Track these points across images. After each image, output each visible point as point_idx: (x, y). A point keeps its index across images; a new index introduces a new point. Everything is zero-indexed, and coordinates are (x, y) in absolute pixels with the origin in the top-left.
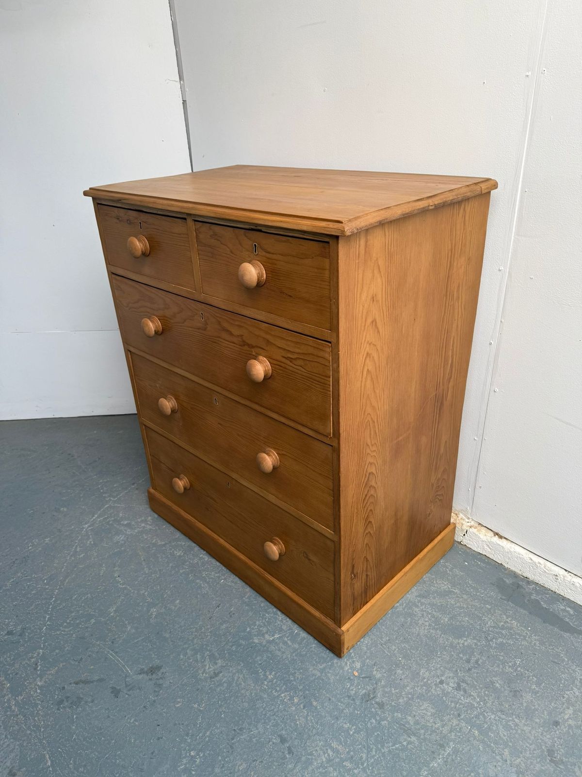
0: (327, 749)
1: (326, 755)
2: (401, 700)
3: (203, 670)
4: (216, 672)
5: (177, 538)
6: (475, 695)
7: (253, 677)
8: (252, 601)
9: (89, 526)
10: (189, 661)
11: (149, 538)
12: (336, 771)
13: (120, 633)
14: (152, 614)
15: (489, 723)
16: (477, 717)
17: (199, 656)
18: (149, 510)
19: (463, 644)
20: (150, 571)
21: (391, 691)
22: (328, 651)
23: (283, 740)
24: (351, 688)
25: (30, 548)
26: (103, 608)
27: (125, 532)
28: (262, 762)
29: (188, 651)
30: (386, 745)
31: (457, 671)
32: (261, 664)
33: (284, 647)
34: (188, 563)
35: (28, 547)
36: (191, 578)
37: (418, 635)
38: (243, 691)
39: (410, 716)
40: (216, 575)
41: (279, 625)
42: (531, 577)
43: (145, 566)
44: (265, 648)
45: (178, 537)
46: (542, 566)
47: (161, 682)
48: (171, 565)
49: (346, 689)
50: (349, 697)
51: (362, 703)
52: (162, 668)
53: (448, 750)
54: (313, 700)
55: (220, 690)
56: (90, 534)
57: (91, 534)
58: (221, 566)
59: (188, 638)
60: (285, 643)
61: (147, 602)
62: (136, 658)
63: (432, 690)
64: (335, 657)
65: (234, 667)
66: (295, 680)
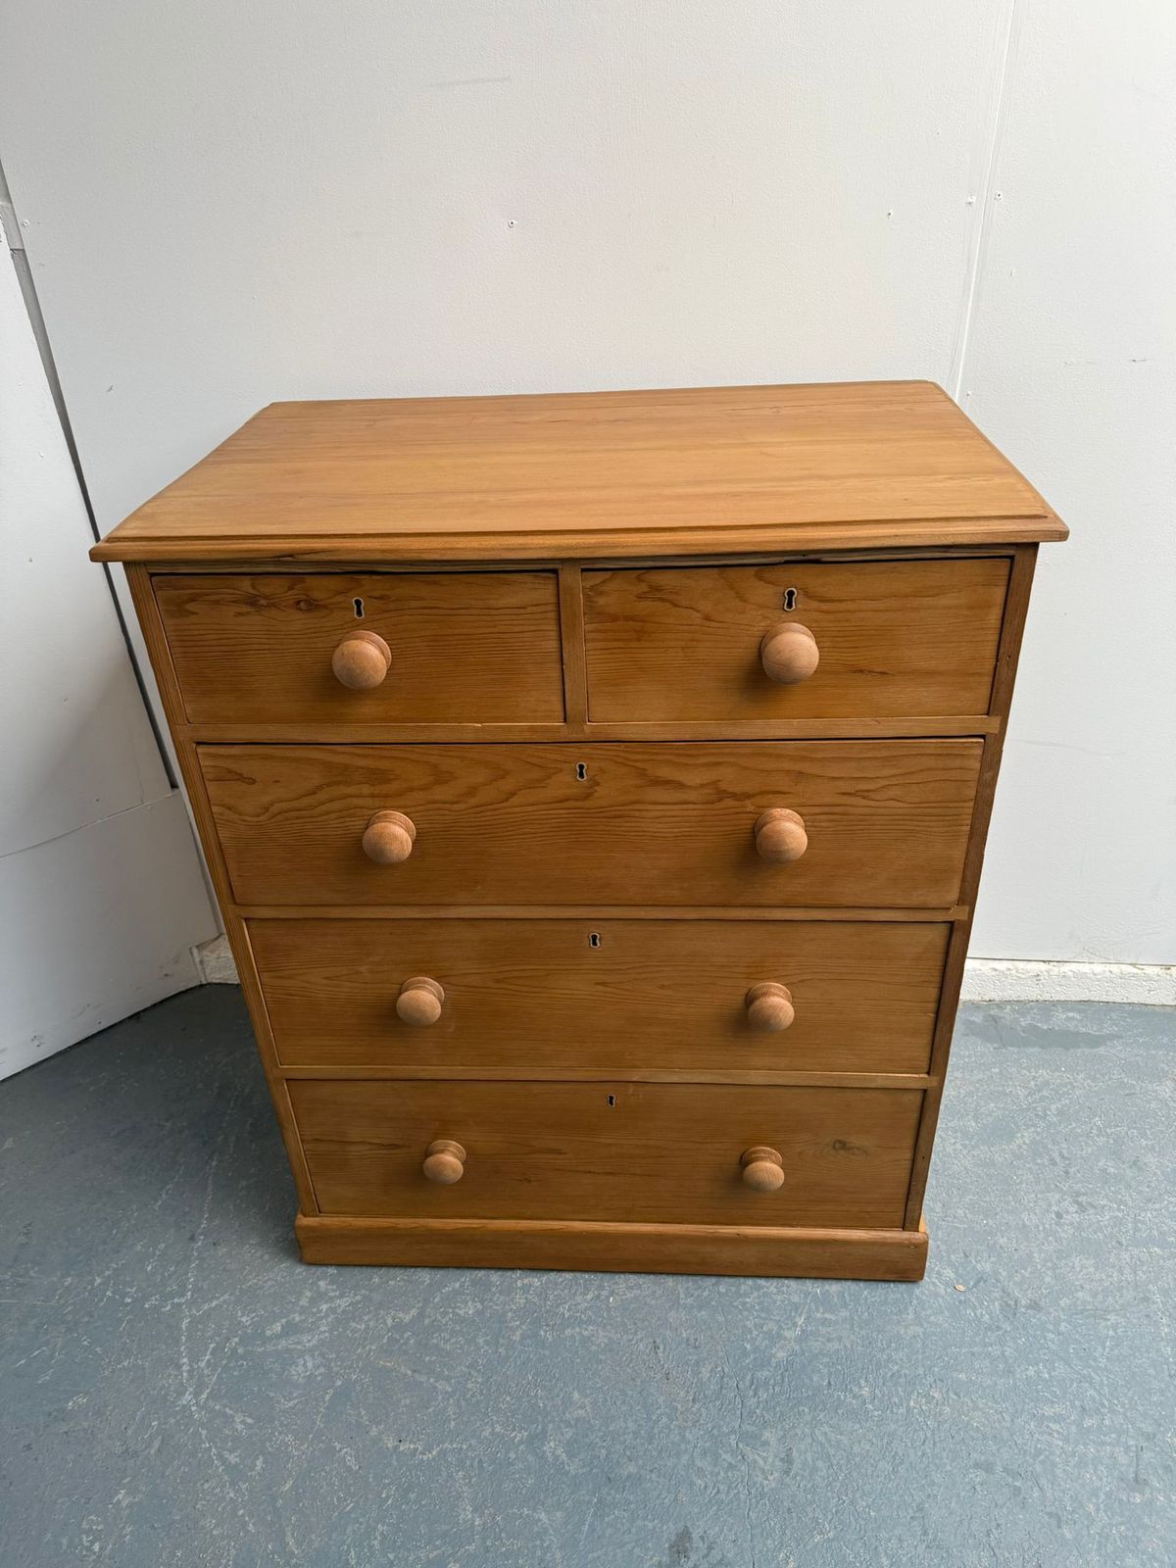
0: (1048, 1427)
1: (1055, 1435)
2: (1047, 1279)
3: (759, 1473)
4: (783, 1455)
5: (430, 1285)
6: (1105, 1202)
7: (843, 1414)
8: (699, 1296)
9: (196, 1394)
10: (720, 1478)
11: (372, 1324)
12: (1088, 1444)
13: (538, 1543)
14: (557, 1458)
15: (1155, 1227)
16: (1136, 1230)
17: (727, 1457)
18: (300, 1269)
19: (1025, 1143)
20: (453, 1381)
21: (1023, 1276)
22: (892, 1285)
23: (988, 1468)
24: (979, 1315)
25: (96, 1547)
26: (445, 1527)
27: (299, 1347)
28: (998, 1525)
29: (699, 1463)
30: (1097, 1355)
31: (1056, 1186)
32: (829, 1383)
33: (829, 1329)
34: (510, 1314)
35: (89, 1549)
36: (550, 1339)
37: (966, 1169)
38: (856, 1449)
39: (1077, 1291)
40: (589, 1297)
41: (783, 1302)
42: (996, 996)
43: (432, 1380)
44: (807, 1354)
45: (431, 1279)
46: (1014, 972)
47: (716, 1556)
48: (481, 1341)
49: (974, 1321)
50: (989, 1328)
51: (1012, 1323)
52: (691, 1530)
53: (1158, 1298)
54: (955, 1375)
55: (823, 1478)
56: (217, 1407)
57: (225, 1406)
58: (578, 1275)
59: (673, 1443)
60: (824, 1322)
61: (521, 1442)
62: (623, 1556)
63: (1062, 1235)
64: (910, 1285)
65: (799, 1424)
66: (902, 1367)
